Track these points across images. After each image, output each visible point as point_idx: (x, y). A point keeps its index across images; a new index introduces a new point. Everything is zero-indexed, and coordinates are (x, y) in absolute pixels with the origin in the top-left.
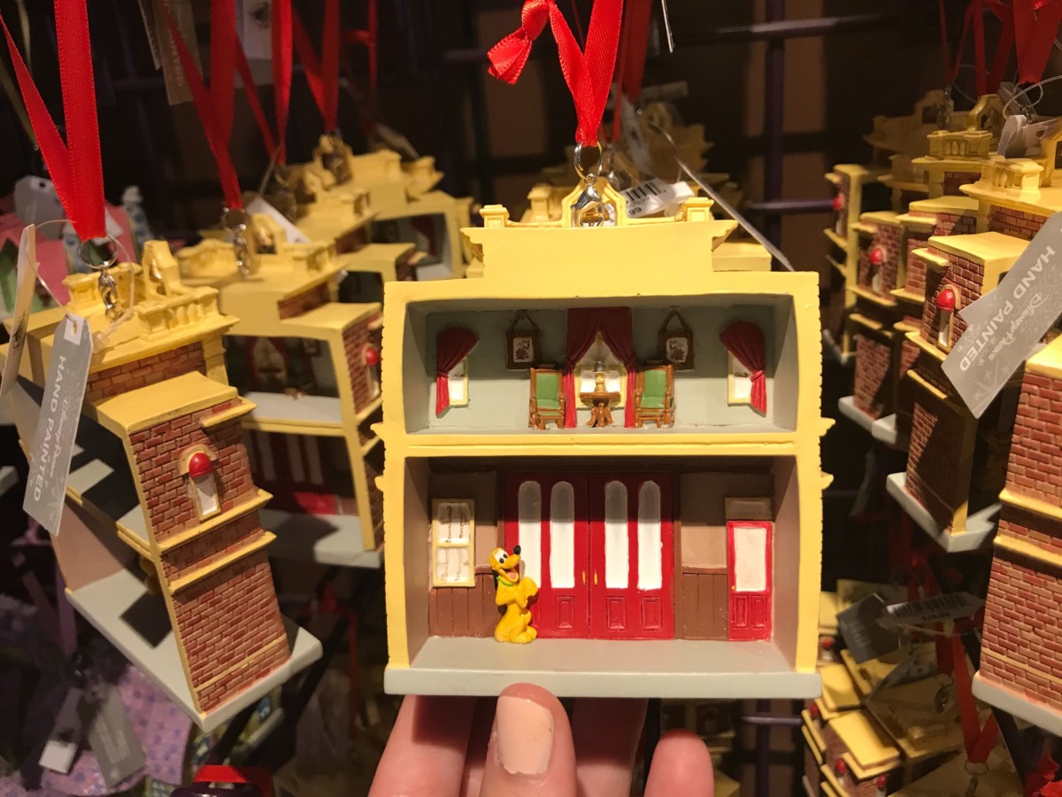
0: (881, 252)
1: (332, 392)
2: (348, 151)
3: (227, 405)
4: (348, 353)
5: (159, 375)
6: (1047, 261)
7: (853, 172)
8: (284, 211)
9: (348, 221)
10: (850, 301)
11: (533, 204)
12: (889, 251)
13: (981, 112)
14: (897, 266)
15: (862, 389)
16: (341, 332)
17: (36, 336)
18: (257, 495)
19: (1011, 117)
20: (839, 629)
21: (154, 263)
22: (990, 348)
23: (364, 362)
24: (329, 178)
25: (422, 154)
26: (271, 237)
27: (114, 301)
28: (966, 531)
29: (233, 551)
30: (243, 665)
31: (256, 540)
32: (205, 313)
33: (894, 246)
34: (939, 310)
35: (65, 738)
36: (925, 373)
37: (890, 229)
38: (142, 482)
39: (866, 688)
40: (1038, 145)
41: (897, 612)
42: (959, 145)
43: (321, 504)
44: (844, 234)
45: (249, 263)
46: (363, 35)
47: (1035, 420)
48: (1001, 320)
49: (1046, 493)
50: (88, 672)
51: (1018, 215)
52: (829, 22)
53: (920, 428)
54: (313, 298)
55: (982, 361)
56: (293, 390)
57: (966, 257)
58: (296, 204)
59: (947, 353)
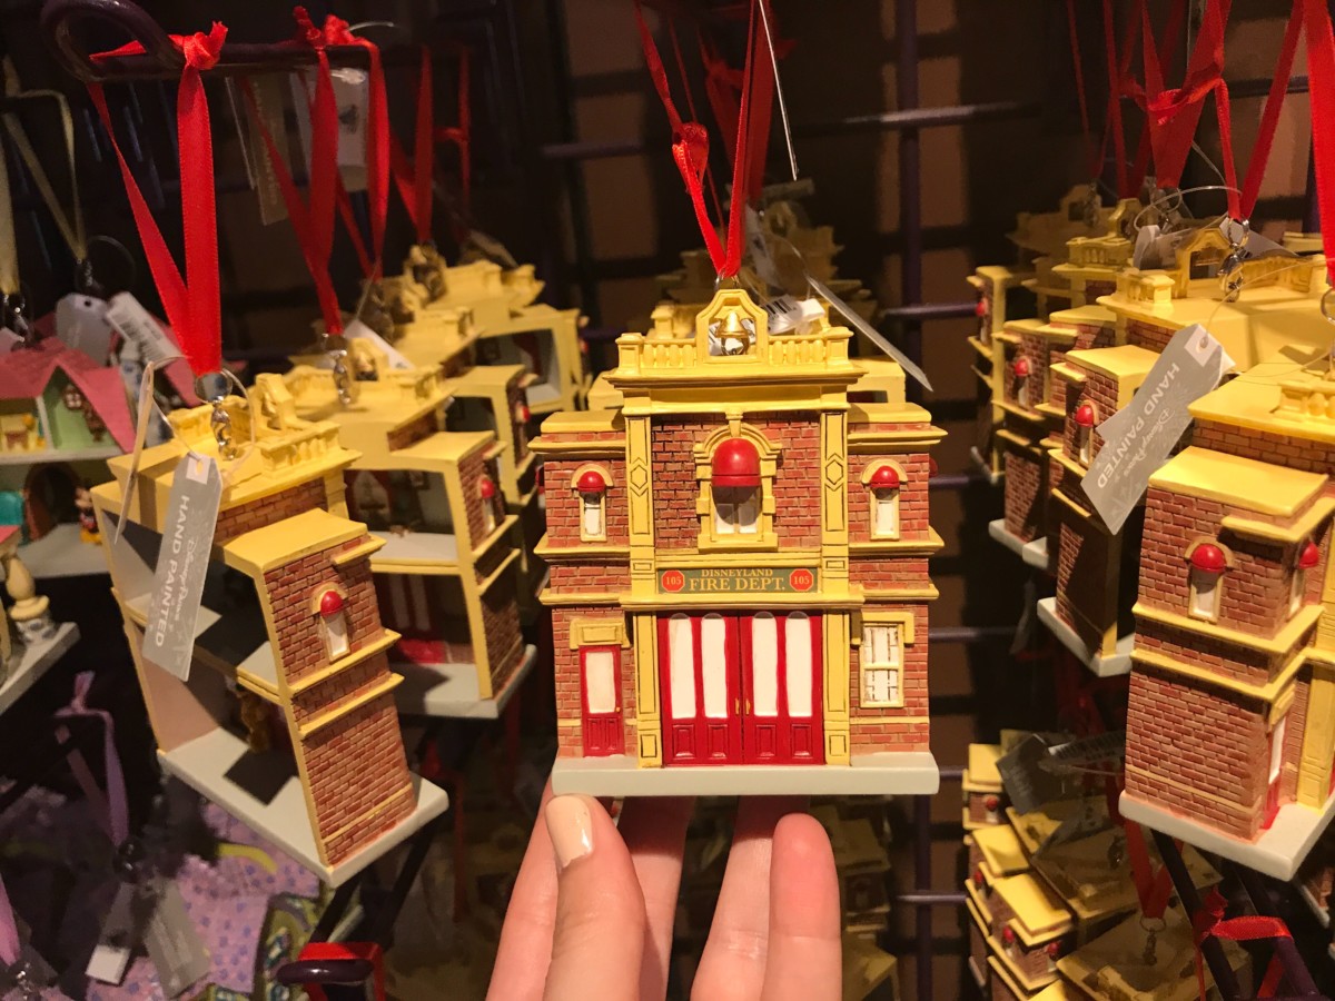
0: (1027, 363)
1: (447, 528)
2: (442, 263)
3: (357, 542)
4: (464, 485)
5: (282, 513)
6: (1172, 377)
7: (996, 274)
8: (381, 333)
9: (453, 343)
10: (998, 416)
11: (657, 323)
12: (1034, 362)
13: (1120, 217)
14: (1042, 378)
15: (1013, 512)
16: (456, 464)
17: (150, 476)
18: (386, 635)
19: (1144, 228)
20: (1003, 785)
21: (267, 397)
22: (1125, 463)
23: (479, 495)
24: (421, 291)
25: (521, 262)
26: (373, 362)
27: (226, 437)
28: (1115, 654)
29: (359, 695)
30: (369, 815)
31: (383, 682)
32: (327, 447)
33: (1039, 357)
34: (1080, 427)
35: (115, 942)
36: (1070, 491)
37: (1035, 339)
38: (276, 622)
39: (1033, 847)
40: (1173, 255)
41: (1059, 753)
42: (1098, 253)
43: (428, 652)
44: (989, 342)
45: (350, 391)
46: (453, 132)
47: (1160, 534)
48: (1134, 436)
49: (1174, 604)
50: (139, 865)
51: (1152, 328)
52: (965, 111)
53: (1067, 549)
54: (421, 429)
55: (1117, 478)
56: (399, 527)
57: (1102, 372)
58: (393, 323)
59: (1086, 469)
